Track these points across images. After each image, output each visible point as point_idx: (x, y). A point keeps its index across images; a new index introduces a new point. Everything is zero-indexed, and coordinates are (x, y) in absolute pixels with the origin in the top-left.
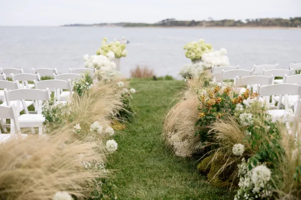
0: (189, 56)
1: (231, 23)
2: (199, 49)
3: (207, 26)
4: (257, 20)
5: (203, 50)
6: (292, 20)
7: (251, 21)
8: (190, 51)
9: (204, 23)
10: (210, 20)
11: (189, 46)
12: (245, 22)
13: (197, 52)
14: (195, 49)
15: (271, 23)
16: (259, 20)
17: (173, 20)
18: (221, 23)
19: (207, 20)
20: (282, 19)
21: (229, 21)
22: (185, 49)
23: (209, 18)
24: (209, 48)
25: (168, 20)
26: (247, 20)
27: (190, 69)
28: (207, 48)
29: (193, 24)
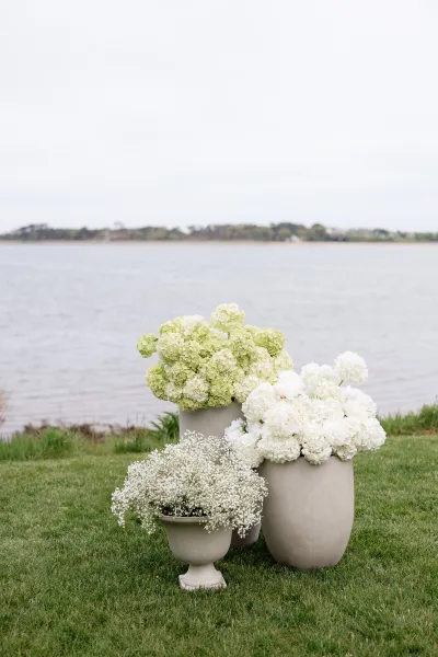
0: (171, 390)
1: (160, 234)
2: (225, 357)
3: (112, 240)
4: (209, 227)
5: (245, 358)
6: (276, 228)
7: (198, 228)
8: (177, 368)
9: (107, 234)
10: (118, 227)
11: (173, 341)
12: (187, 231)
13: (212, 374)
14: (205, 355)
15: (236, 234)
16: (212, 229)
17: (44, 228)
18: (141, 234)
19: (113, 227)
20: (255, 227)
21: (156, 229)
22: (145, 353)
23: (116, 224)
24: (273, 352)
25: (32, 226)
26: (191, 228)
27: (193, 480)
28: (262, 351)
29: (85, 235)
